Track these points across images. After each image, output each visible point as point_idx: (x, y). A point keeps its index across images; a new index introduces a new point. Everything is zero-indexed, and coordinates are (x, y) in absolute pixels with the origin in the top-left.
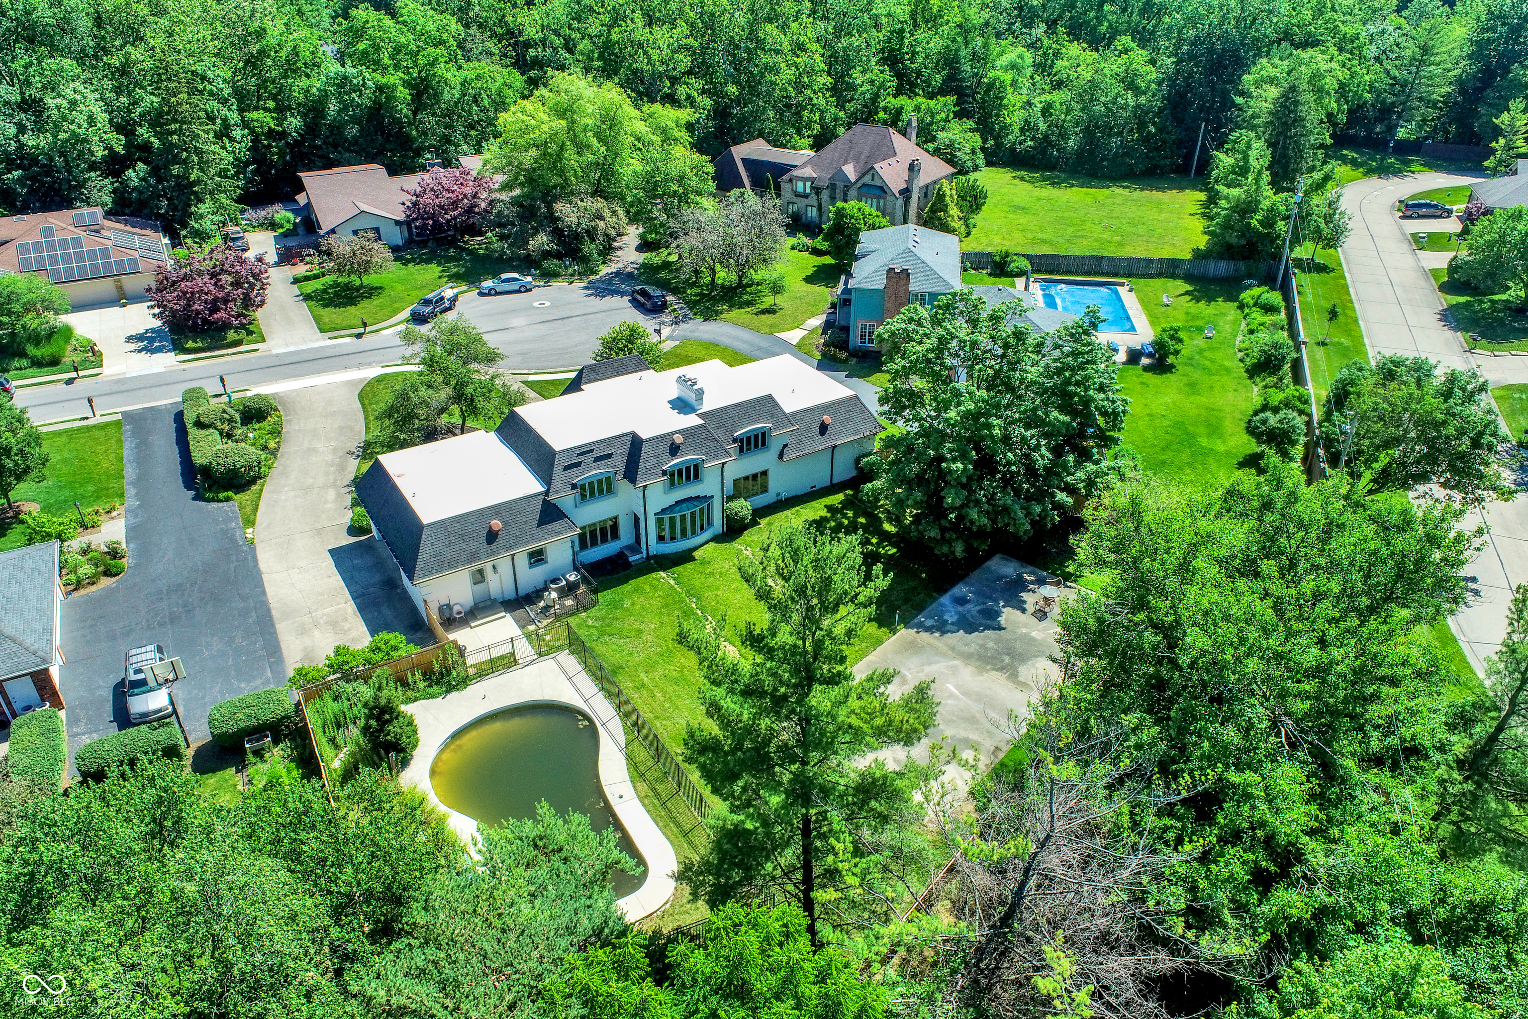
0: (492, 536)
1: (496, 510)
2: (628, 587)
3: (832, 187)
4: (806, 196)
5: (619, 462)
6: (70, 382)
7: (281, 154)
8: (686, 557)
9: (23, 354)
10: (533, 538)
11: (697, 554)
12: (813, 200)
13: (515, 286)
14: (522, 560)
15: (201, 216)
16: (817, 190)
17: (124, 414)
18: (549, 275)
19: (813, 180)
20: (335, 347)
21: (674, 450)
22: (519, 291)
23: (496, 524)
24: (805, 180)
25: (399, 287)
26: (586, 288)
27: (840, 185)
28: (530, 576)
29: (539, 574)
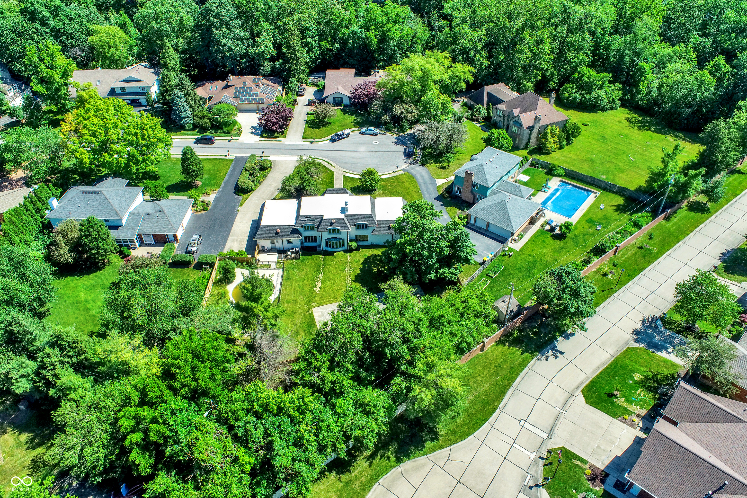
0: (277, 233)
1: (280, 226)
2: (310, 257)
3: (508, 116)
4: (500, 117)
5: (317, 223)
6: (230, 141)
7: (330, 57)
8: (331, 253)
9: (222, 129)
10: (288, 236)
11: (335, 254)
12: (502, 119)
13: (372, 133)
14: (285, 241)
15: (292, 82)
16: (504, 116)
17: (236, 157)
18: (388, 130)
19: (503, 111)
20: (302, 145)
21: (332, 224)
22: (373, 135)
23: (279, 230)
24: (501, 110)
25: (337, 124)
26: (396, 139)
27: (511, 116)
28: (287, 246)
29: (289, 246)
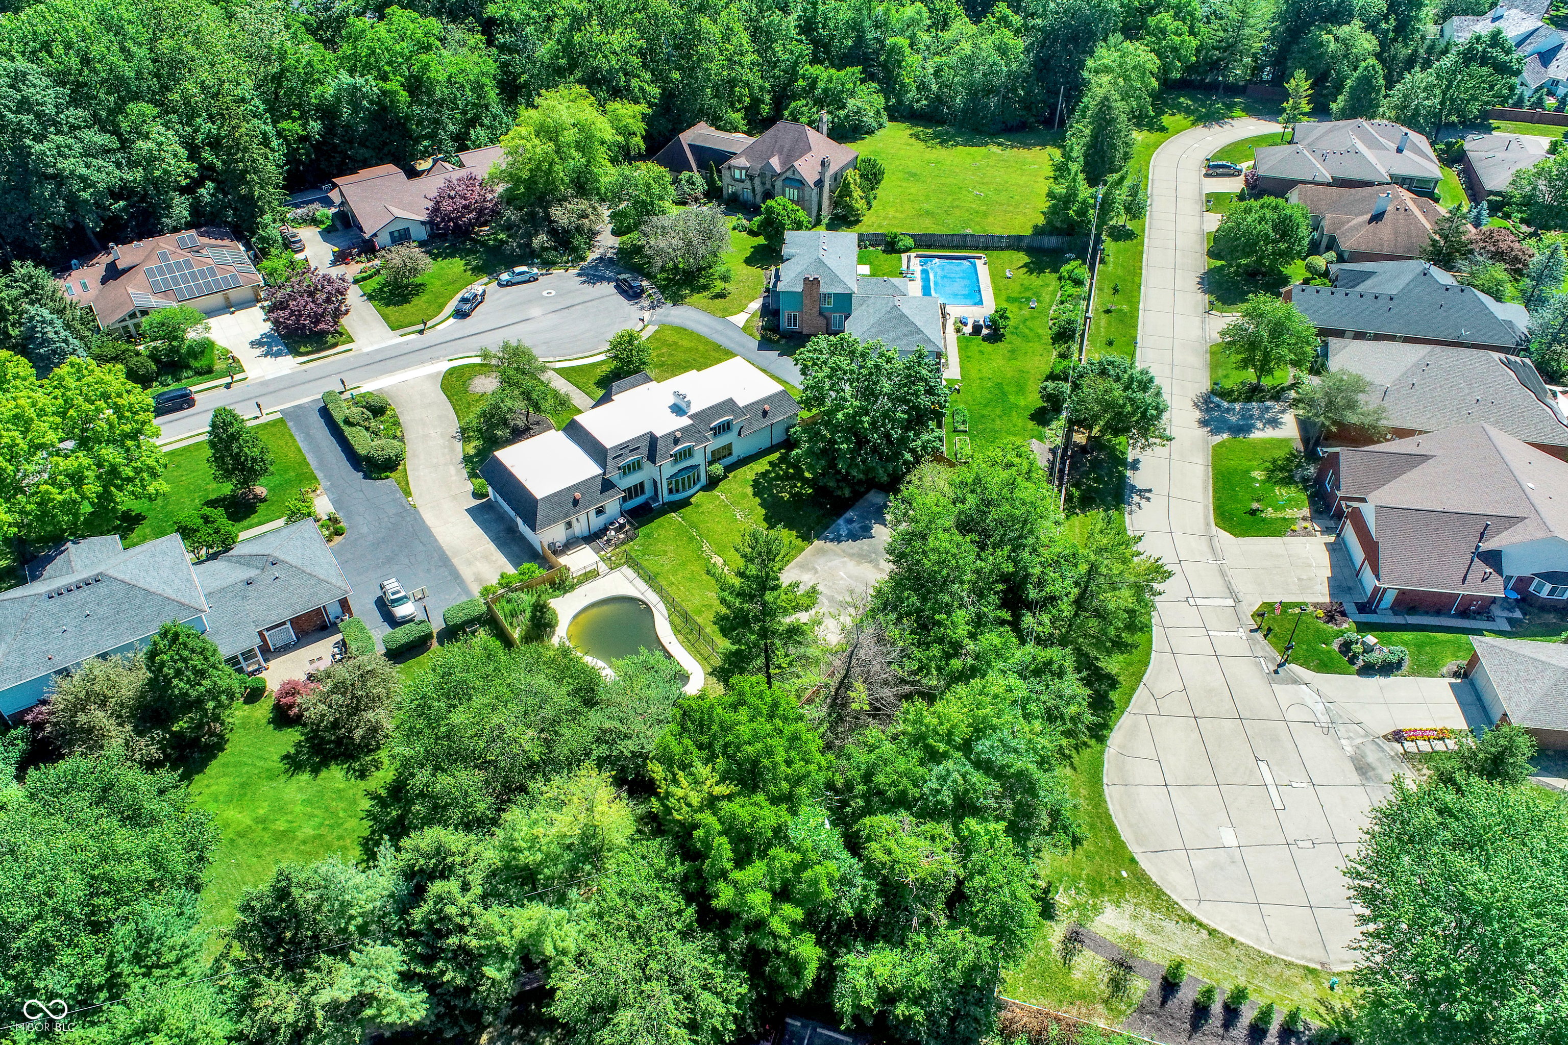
0: (576, 502)
1: (576, 487)
2: (653, 525)
3: (762, 175)
4: (742, 181)
5: (644, 451)
6: (228, 386)
8: (686, 503)
9: (188, 367)
10: (599, 501)
11: (692, 500)
12: (748, 184)
13: (526, 277)
14: (592, 514)
16: (751, 178)
17: (281, 411)
18: (548, 264)
19: (747, 169)
20: (407, 343)
21: (676, 441)
22: (529, 281)
23: (578, 495)
24: (741, 169)
25: (438, 283)
26: (579, 275)
28: (597, 522)
29: (602, 519)
